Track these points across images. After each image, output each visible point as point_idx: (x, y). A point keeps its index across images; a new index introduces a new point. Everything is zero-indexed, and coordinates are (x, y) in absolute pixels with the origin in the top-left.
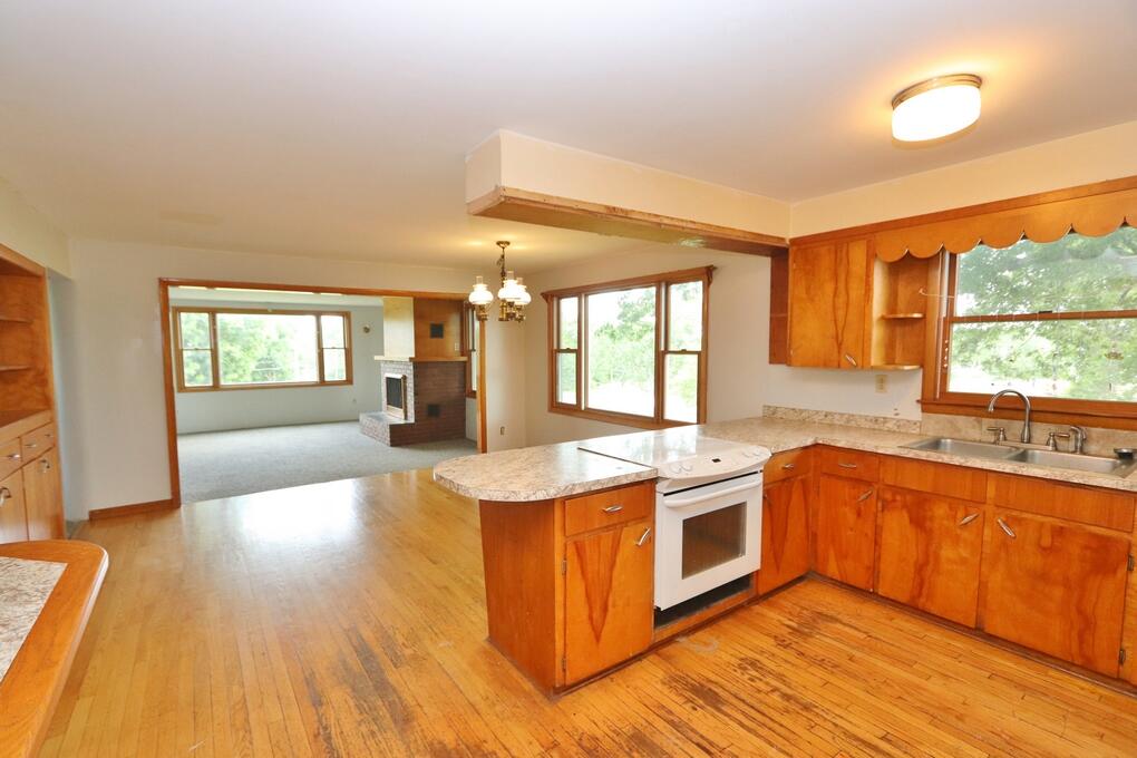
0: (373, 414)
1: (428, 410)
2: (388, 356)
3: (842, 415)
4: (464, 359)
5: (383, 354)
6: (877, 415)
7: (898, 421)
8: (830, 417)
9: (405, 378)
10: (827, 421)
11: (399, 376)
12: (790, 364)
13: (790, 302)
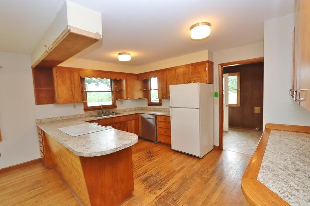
3: (65, 116)
6: (75, 114)
7: (80, 115)
8: (62, 118)
10: (62, 119)
12: (58, 103)
13: (56, 85)
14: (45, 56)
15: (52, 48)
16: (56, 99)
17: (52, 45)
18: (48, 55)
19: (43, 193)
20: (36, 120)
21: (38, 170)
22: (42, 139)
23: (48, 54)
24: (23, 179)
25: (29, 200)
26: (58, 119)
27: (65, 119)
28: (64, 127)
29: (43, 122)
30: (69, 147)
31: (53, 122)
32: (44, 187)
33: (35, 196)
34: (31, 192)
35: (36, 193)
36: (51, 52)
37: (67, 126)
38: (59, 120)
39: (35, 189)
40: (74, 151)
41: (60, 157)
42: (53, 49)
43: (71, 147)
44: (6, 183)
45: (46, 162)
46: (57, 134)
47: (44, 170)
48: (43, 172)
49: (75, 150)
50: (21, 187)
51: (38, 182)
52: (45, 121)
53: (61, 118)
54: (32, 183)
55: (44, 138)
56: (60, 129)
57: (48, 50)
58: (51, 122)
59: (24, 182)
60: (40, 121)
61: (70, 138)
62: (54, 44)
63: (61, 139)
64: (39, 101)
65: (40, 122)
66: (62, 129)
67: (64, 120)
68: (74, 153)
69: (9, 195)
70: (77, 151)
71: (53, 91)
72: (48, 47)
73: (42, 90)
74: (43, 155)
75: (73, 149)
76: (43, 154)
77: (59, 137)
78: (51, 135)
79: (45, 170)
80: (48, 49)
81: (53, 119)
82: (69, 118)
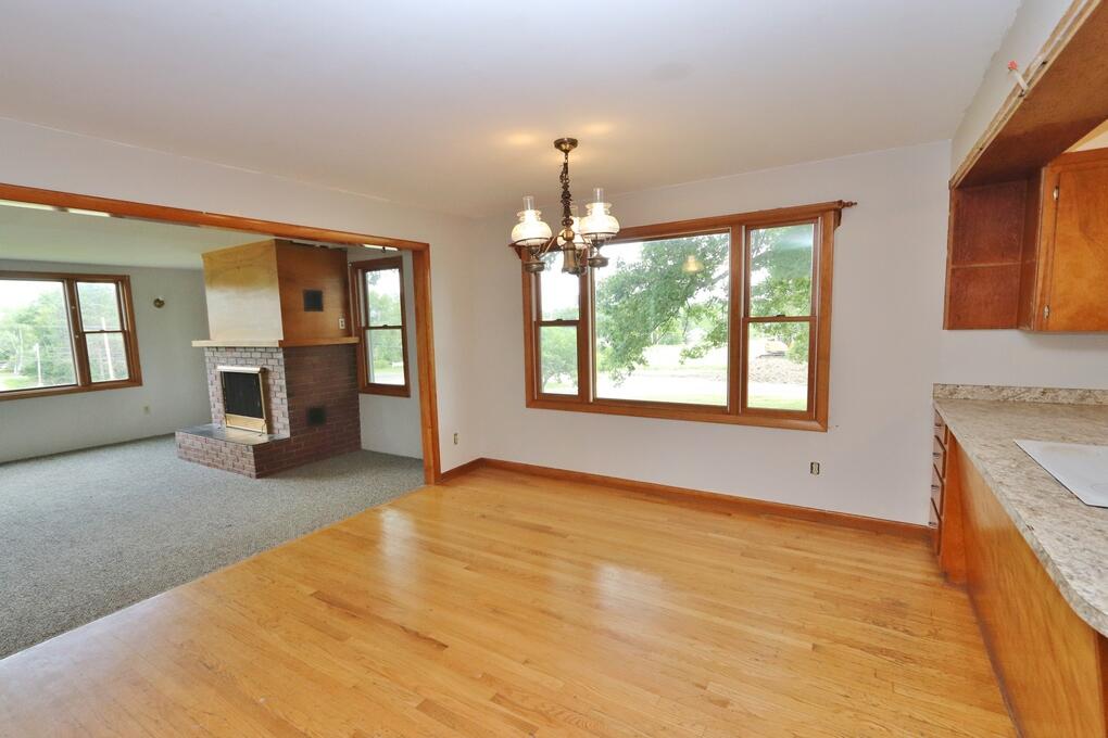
0: (201, 428)
1: (308, 417)
2: (217, 339)
3: (1070, 390)
4: (353, 340)
5: (207, 337)
8: (1051, 394)
9: (264, 372)
10: (1048, 398)
11: (255, 370)
12: (1043, 328)
13: (1043, 243)
14: (1005, 119)
15: (1044, 63)
16: (1035, 309)
17: (1043, 50)
18: (1022, 108)
19: (907, 658)
20: (935, 385)
21: (912, 566)
22: (944, 458)
23: (1021, 100)
24: (858, 569)
25: (858, 651)
26: (1027, 397)
27: (1065, 401)
28: (1051, 440)
29: (961, 396)
30: (1043, 551)
31: (1002, 403)
32: (916, 639)
33: (877, 648)
34: (867, 626)
35: (882, 640)
36: (1037, 89)
37: (1063, 439)
38: (1034, 404)
39: (885, 625)
40: (1066, 584)
41: (1000, 566)
42: (1048, 65)
43: (1053, 556)
44: (817, 557)
45: (941, 553)
46: (1006, 463)
47: (929, 574)
48: (925, 584)
49: (1074, 584)
50: (849, 592)
51: (896, 607)
52: (969, 397)
53: (1044, 393)
54: (878, 599)
55: (951, 461)
56: (1025, 445)
57: (1024, 85)
58: (993, 402)
59: (859, 579)
60: (951, 394)
61: (1062, 506)
62: (1058, 38)
63: (1011, 496)
64: (958, 317)
65: (947, 396)
66: (1032, 447)
67: (1061, 404)
68: (1067, 599)
69: (815, 597)
70: (1087, 597)
71: (1028, 273)
72: (1022, 68)
73: (976, 268)
74: (937, 521)
75: (1064, 570)
76: (939, 519)
77: (1007, 481)
78: (974, 459)
79: (933, 579)
80: (1025, 76)
81: (1004, 393)
82: (1091, 401)
